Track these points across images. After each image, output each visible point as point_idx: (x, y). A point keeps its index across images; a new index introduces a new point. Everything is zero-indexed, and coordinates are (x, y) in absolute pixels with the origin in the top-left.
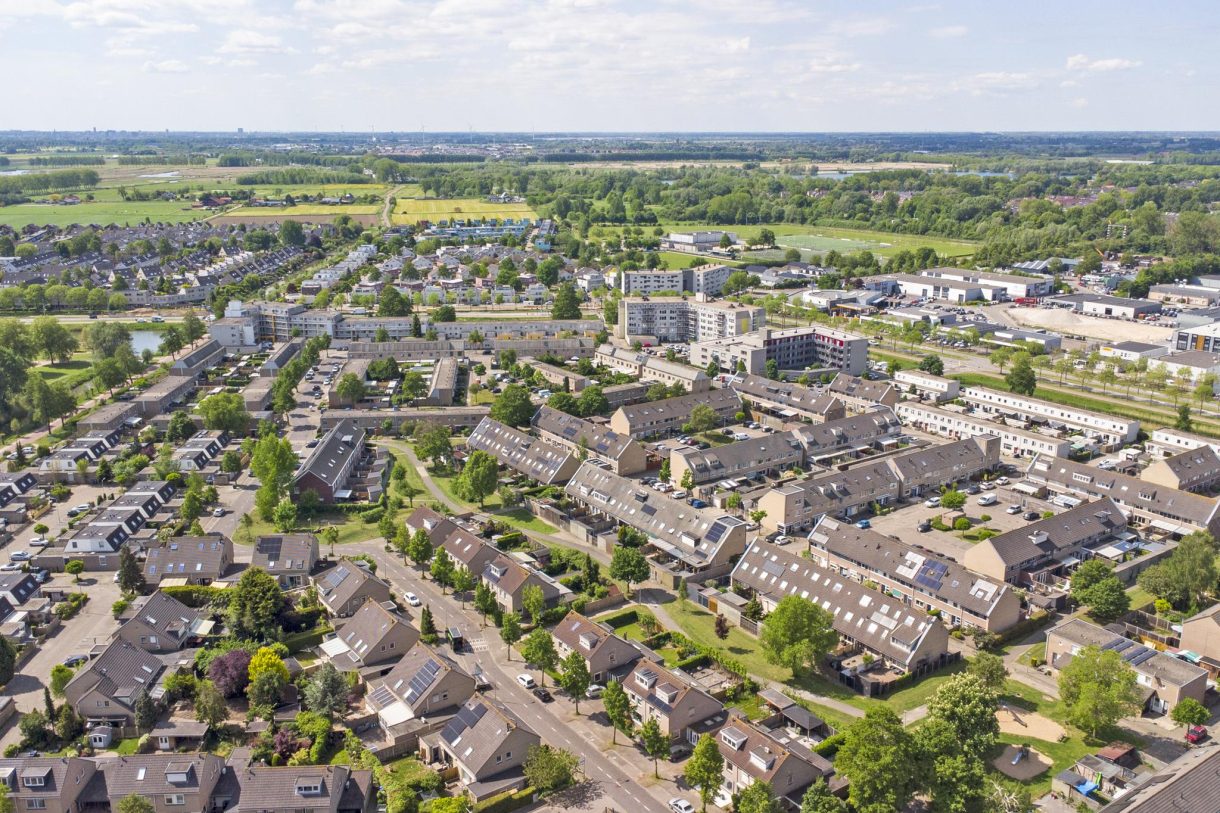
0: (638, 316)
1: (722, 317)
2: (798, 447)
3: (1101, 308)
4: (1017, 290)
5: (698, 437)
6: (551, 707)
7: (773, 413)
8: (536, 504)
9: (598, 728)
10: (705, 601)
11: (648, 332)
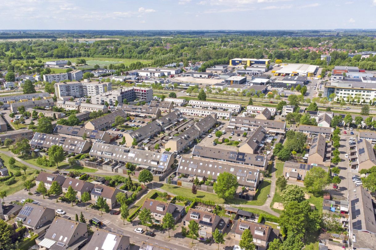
0: (64, 89)
1: (97, 87)
2: (159, 125)
3: (199, 76)
4: (173, 72)
5: (118, 127)
6: (156, 238)
7: (136, 116)
8: (82, 162)
9: (181, 240)
10: (176, 183)
11: (68, 95)
